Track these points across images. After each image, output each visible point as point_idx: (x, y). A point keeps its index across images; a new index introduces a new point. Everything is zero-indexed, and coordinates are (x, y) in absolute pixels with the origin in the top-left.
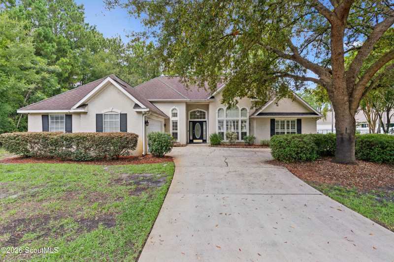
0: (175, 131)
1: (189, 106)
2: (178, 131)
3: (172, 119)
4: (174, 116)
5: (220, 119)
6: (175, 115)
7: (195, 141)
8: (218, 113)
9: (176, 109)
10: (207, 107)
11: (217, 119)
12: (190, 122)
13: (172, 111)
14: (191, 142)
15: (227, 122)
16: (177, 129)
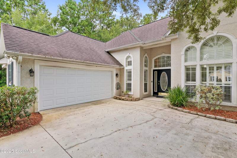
0: (129, 82)
1: (144, 51)
2: (132, 82)
3: (127, 68)
4: (129, 65)
5: (189, 63)
6: (129, 63)
7: (160, 94)
8: (186, 55)
9: (130, 57)
10: (168, 48)
11: (183, 64)
12: (154, 71)
13: (127, 59)
14: (156, 94)
15: (203, 69)
16: (130, 80)
